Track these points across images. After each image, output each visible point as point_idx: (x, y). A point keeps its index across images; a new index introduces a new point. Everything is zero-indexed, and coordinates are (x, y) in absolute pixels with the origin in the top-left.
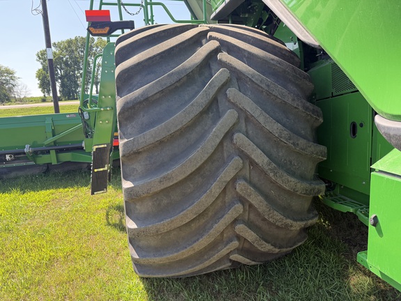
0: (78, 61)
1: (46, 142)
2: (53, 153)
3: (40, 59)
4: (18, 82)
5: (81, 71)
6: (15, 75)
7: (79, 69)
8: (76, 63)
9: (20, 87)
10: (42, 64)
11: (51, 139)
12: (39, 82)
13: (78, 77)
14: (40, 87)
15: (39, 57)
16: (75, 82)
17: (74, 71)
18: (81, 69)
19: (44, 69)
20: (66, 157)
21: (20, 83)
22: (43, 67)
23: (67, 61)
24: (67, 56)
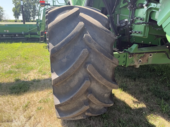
0: (31, 5)
1: (28, 32)
2: (29, 34)
3: (14, 3)
4: (4, 12)
5: (32, 10)
6: (3, 9)
7: (31, 8)
8: (30, 5)
9: (5, 15)
10: (15, 5)
11: (29, 31)
12: (14, 13)
13: (30, 12)
14: (14, 16)
15: (13, 2)
16: (30, 14)
17: (29, 9)
18: (32, 9)
19: (16, 7)
20: (33, 36)
21: (5, 13)
22: (15, 6)
23: (26, 4)
24: (26, 2)
